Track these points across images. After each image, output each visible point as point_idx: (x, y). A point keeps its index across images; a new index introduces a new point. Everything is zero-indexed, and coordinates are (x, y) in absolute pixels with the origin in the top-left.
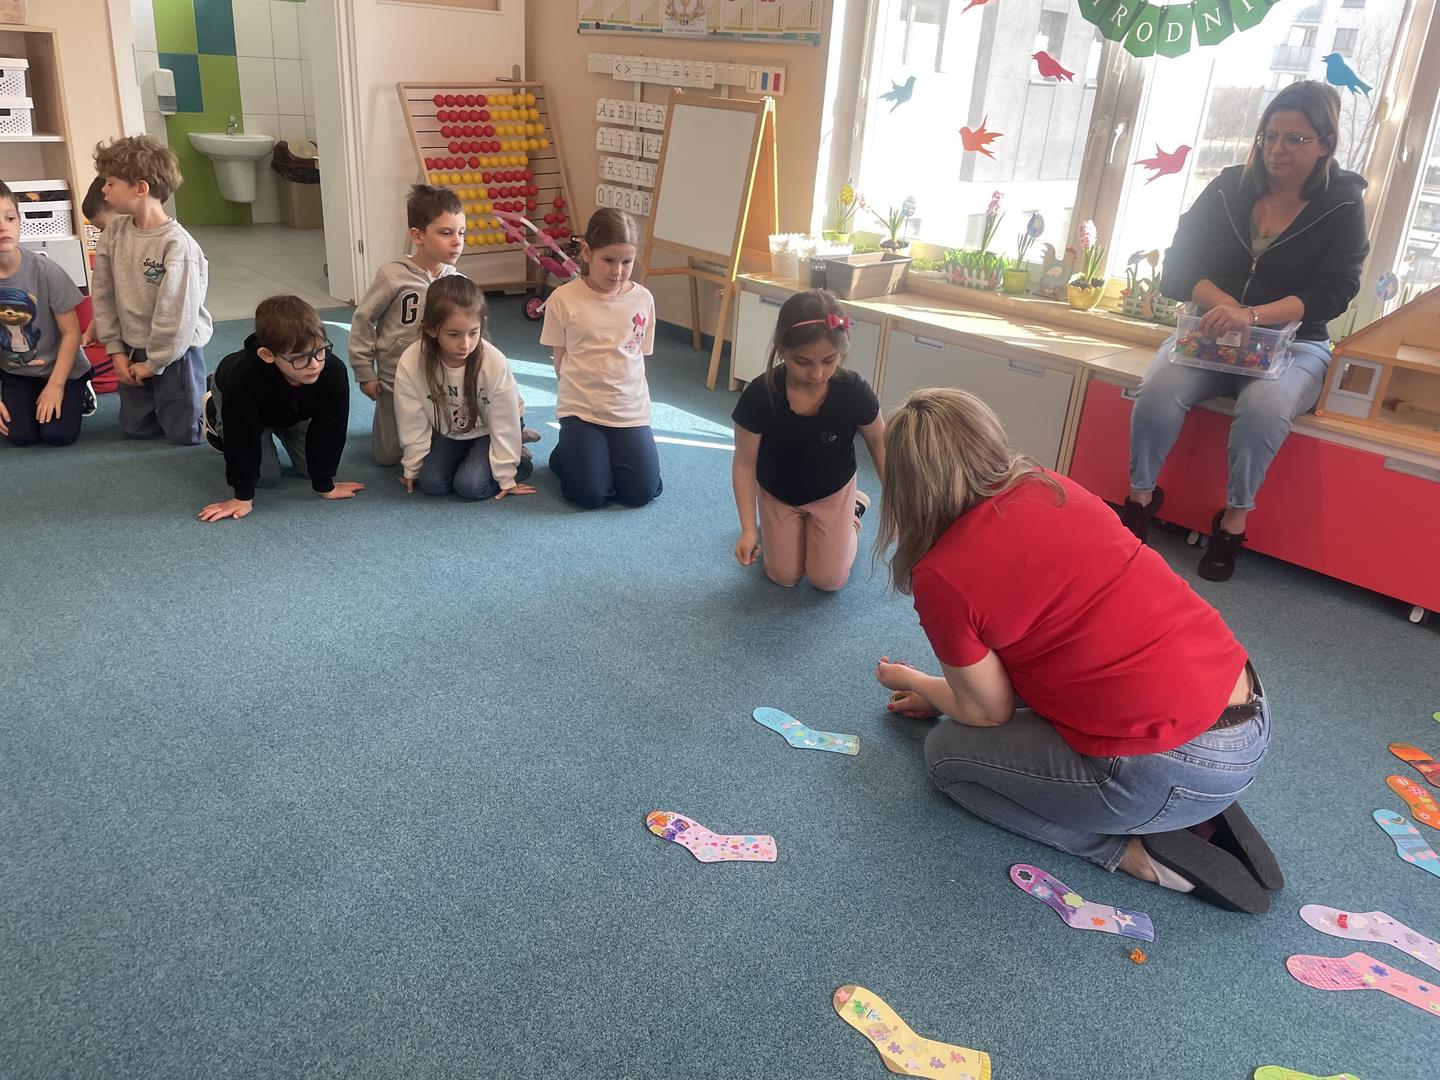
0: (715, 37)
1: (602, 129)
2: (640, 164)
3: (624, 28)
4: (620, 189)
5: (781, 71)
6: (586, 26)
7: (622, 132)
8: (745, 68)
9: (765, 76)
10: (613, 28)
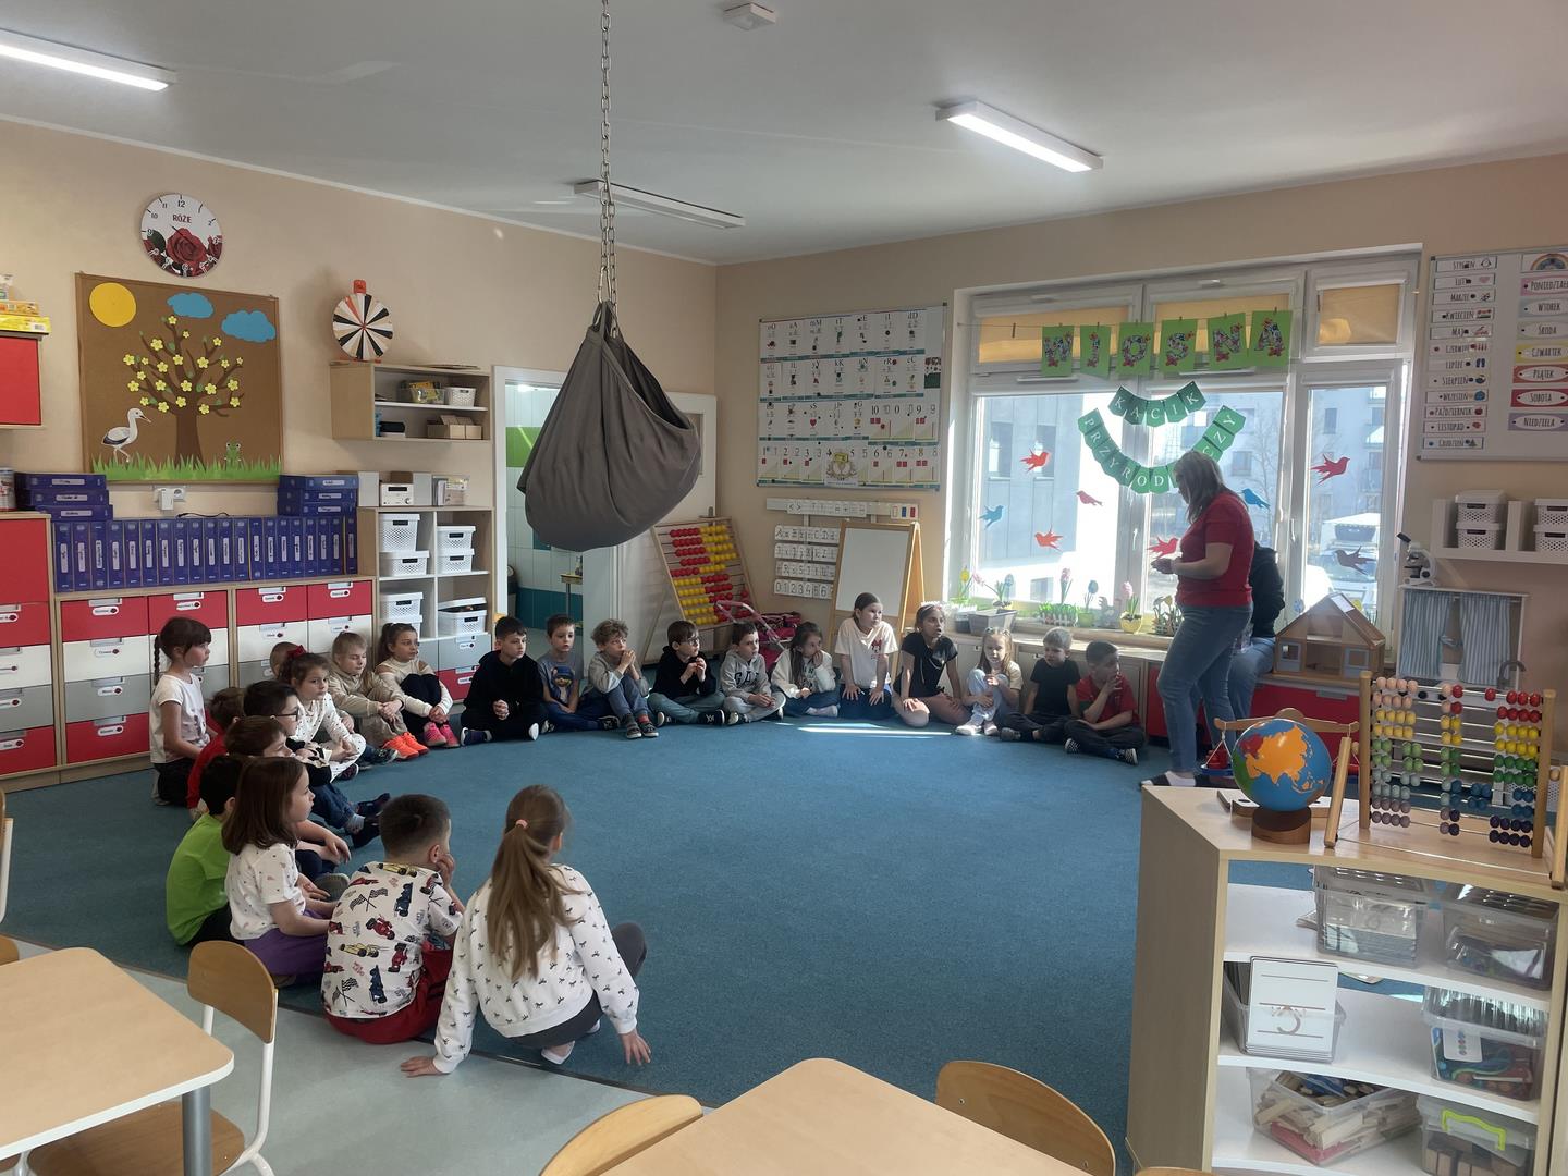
0: (863, 487)
1: (779, 544)
2: (809, 565)
3: (794, 483)
4: (793, 582)
5: (915, 506)
6: (764, 482)
7: (795, 546)
8: (888, 504)
9: (904, 510)
10: (785, 482)
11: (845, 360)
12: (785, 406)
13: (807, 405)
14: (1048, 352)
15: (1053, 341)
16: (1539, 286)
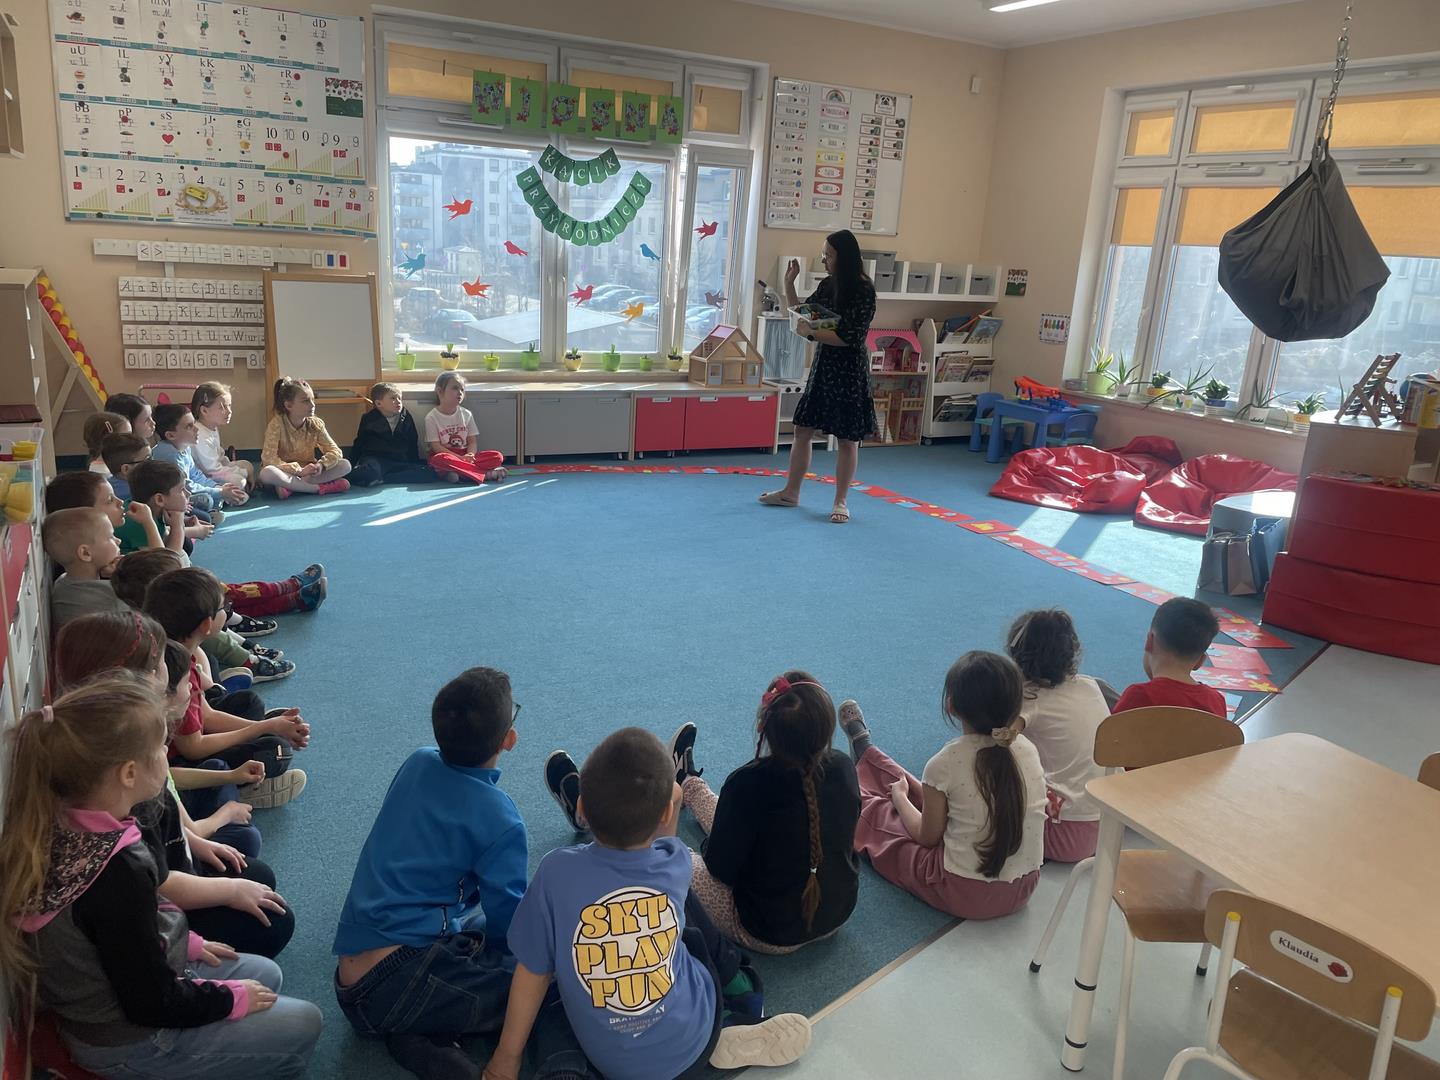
0: (261, 228)
1: (129, 302)
2: (186, 328)
3: (140, 219)
4: (158, 351)
5: (345, 254)
6: (84, 215)
7: (156, 303)
8: (306, 251)
9: (330, 259)
10: (126, 218)
11: (215, 61)
12: (114, 111)
13: (155, 114)
14: (478, 97)
15: (483, 86)
16: (829, 111)
